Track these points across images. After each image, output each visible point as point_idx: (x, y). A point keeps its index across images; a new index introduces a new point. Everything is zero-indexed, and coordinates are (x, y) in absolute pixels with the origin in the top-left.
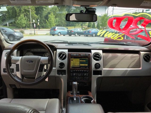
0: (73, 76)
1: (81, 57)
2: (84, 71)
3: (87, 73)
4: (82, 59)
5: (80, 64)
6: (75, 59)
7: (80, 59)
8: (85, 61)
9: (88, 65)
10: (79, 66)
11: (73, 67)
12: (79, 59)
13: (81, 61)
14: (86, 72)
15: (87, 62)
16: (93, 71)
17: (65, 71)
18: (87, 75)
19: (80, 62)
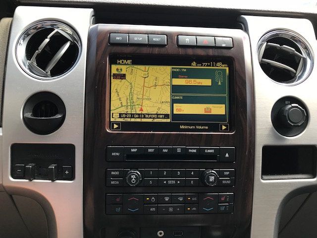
0: (124, 186)
1: (181, 51)
2: (201, 155)
3: (227, 163)
4: (184, 68)
5: (174, 101)
6: (140, 69)
7: (177, 68)
8: (207, 82)
9: (231, 109)
10: (166, 116)
11: (124, 126)
12: (168, 69)
13: (178, 82)
14: (216, 160)
15: (221, 90)
16: (266, 149)
17: (69, 149)
18: (226, 181)
19: (175, 89)
